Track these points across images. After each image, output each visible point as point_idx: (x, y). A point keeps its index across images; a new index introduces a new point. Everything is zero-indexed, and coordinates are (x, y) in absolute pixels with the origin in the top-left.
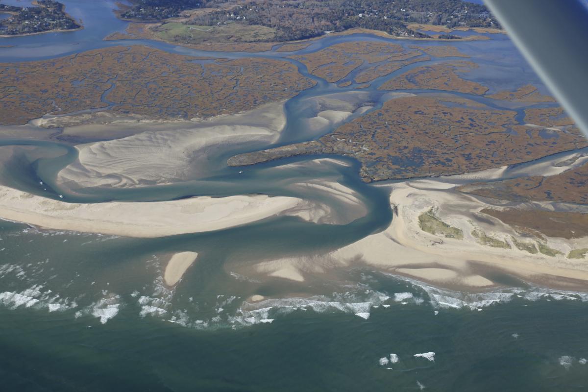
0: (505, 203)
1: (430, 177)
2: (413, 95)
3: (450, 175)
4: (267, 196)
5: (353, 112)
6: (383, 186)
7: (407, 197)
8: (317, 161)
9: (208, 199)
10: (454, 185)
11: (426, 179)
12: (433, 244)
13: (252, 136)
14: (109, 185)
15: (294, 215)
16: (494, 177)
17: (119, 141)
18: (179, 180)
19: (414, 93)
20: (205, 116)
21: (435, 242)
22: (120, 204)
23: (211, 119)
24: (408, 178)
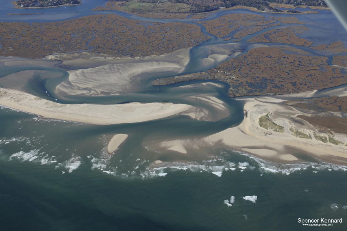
0: (312, 112)
1: (270, 95)
2: (267, 46)
3: (282, 94)
5: (230, 55)
6: (241, 99)
7: (254, 106)
8: (204, 84)
9: (139, 104)
10: (283, 100)
11: (267, 96)
12: (265, 135)
13: (169, 68)
14: (84, 94)
15: (187, 115)
16: (308, 96)
17: (93, 69)
18: (123, 93)
19: (267, 45)
20: (143, 56)
21: (267, 134)
22: (88, 105)
23: (146, 58)
24: (256, 96)
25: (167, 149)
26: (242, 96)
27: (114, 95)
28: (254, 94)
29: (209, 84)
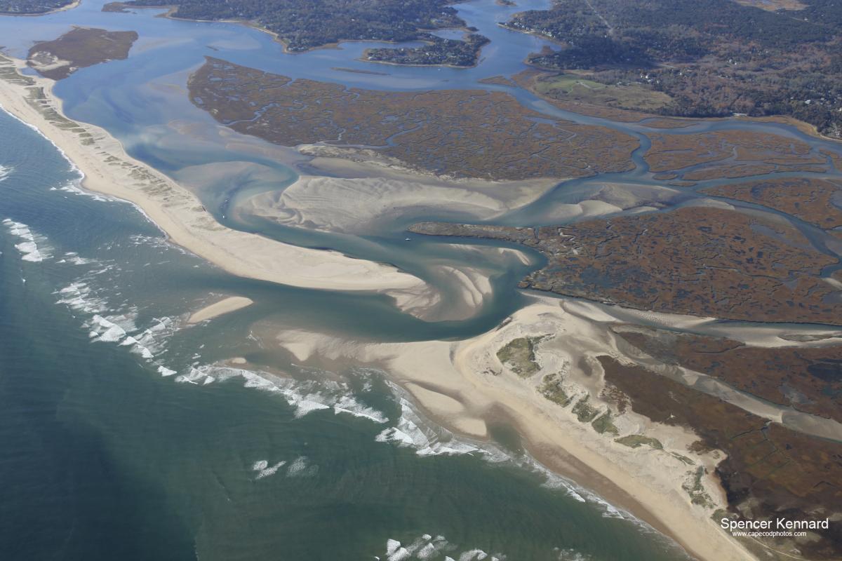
0: (642, 358)
1: (602, 302)
2: (732, 208)
3: (628, 308)
4: (396, 269)
5: (624, 210)
6: (532, 296)
7: (539, 315)
8: (501, 250)
9: (338, 257)
10: (613, 319)
11: (592, 304)
12: (485, 372)
13: (476, 206)
14: (275, 218)
15: (393, 296)
16: (678, 326)
17: (345, 180)
18: (341, 231)
19: (735, 206)
20: (459, 175)
21: (491, 371)
22: (257, 238)
23: (459, 181)
24: (573, 296)
25: (280, 344)
26: (542, 290)
27: (321, 230)
28: (570, 292)
29: (511, 253)
